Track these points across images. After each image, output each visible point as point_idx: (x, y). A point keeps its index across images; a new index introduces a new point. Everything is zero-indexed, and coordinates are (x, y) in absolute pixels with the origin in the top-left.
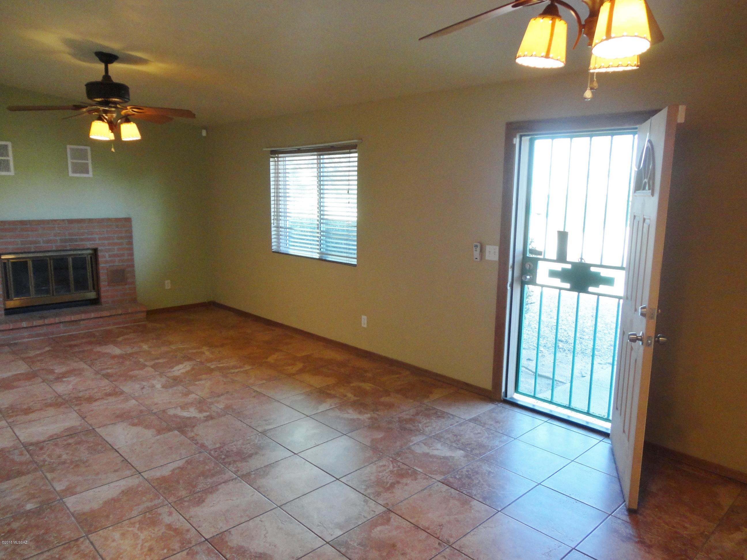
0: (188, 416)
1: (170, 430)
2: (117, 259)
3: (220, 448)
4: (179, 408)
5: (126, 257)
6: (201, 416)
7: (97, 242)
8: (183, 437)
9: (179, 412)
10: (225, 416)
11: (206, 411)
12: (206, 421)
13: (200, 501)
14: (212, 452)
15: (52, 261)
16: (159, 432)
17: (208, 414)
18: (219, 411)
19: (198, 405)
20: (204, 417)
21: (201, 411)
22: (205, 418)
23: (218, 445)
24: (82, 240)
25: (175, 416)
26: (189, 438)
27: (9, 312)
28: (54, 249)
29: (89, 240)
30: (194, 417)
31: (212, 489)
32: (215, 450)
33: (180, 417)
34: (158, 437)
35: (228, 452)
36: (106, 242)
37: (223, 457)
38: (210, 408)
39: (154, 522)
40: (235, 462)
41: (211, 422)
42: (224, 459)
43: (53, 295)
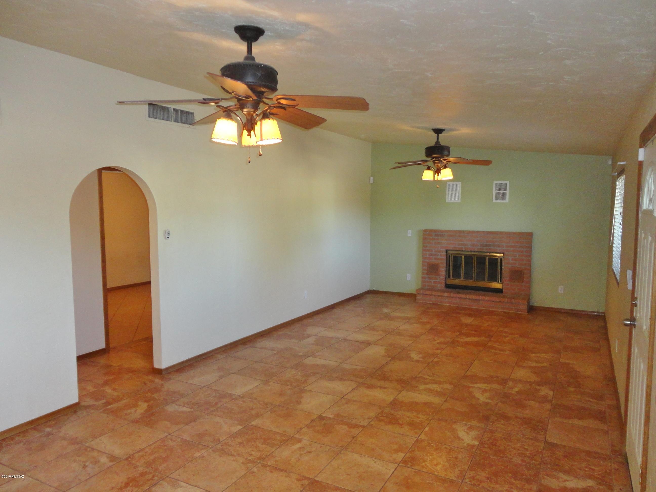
2: (517, 262)
5: (525, 262)
7: (505, 248)
15: (476, 258)
24: (494, 246)
27: (448, 286)
28: (476, 250)
29: (499, 246)
36: (512, 249)
43: (474, 281)
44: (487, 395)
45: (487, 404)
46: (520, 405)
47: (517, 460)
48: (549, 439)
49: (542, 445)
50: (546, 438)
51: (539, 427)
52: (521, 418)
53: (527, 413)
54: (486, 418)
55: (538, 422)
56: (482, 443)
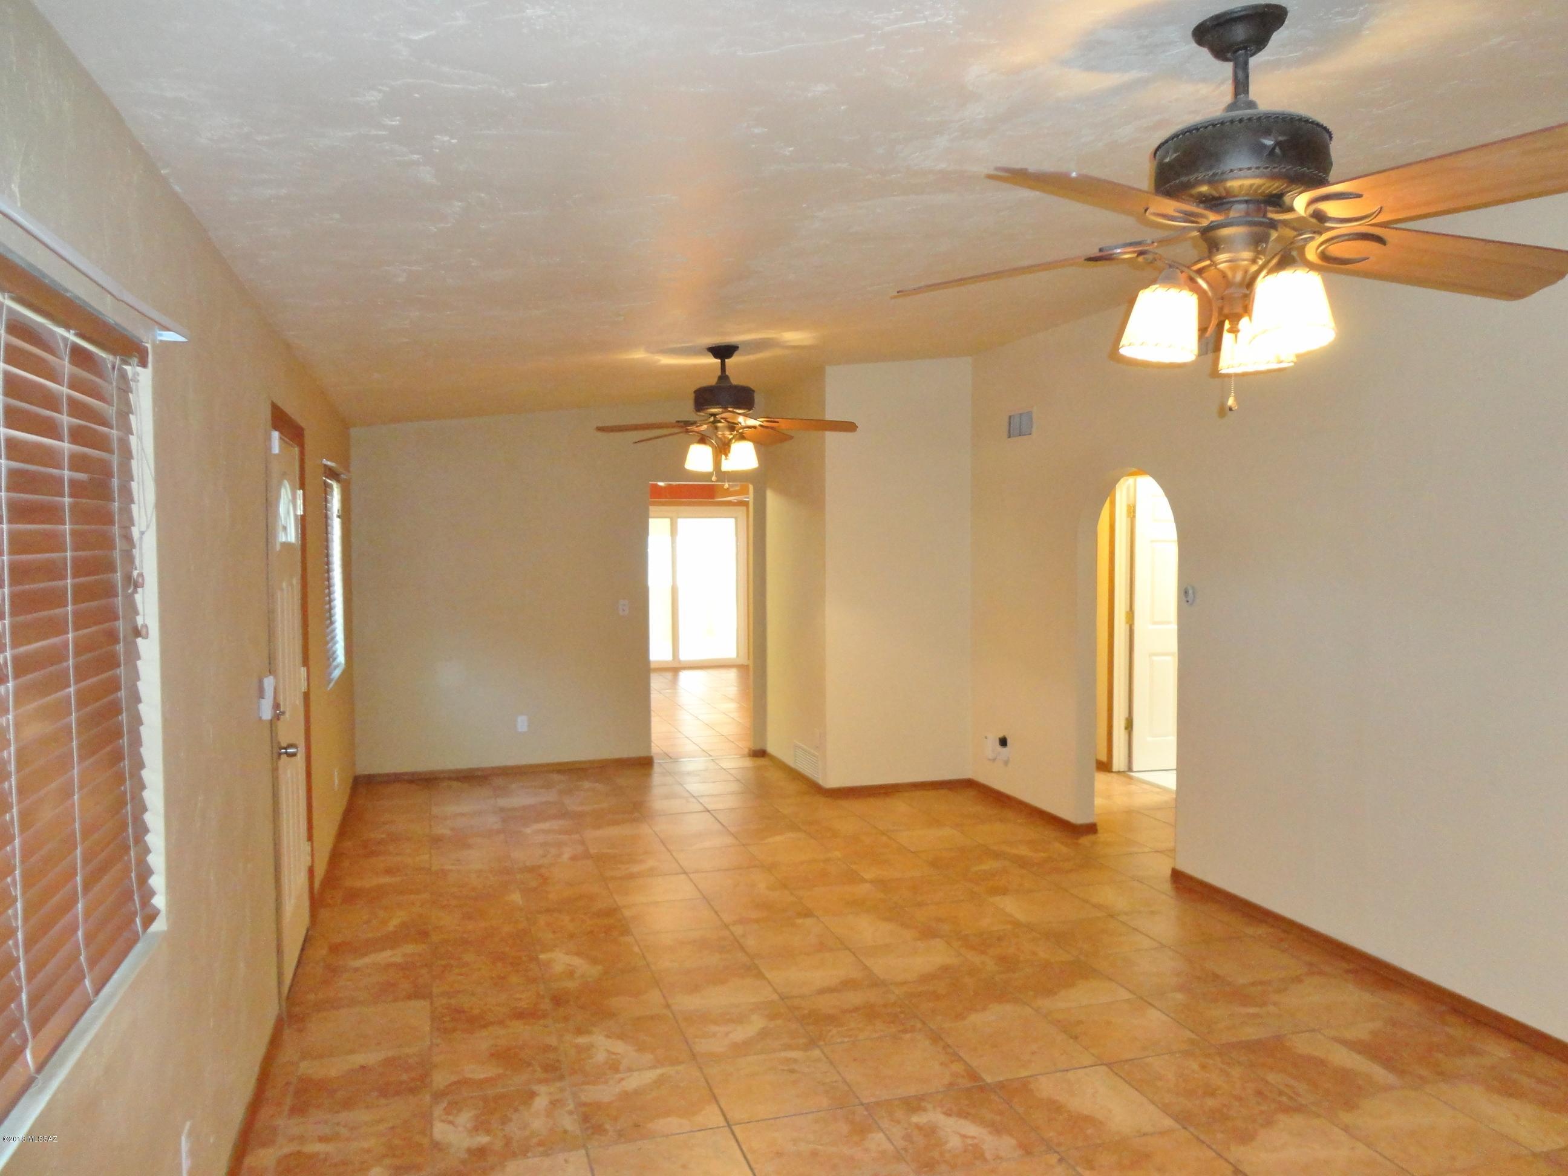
0: (962, 1122)
1: (1001, 1085)
3: (905, 1031)
4: (988, 1155)
6: (932, 1116)
8: (974, 1063)
9: (990, 1142)
10: (877, 1104)
11: (919, 1127)
12: (921, 1098)
13: (945, 969)
14: (919, 1025)
16: (1023, 1087)
17: (915, 1119)
18: (885, 1123)
19: (936, 1154)
20: (925, 1110)
21: (930, 1131)
22: (923, 1104)
23: (908, 1036)
25: (997, 1130)
26: (960, 1059)
30: (948, 1114)
31: (925, 978)
32: (912, 1029)
33: (982, 1122)
34: (1024, 1073)
35: (893, 1022)
37: (902, 1016)
38: (908, 1138)
39: (1002, 959)
40: (885, 1006)
41: (912, 1090)
42: (902, 1012)
44: (600, 1057)
45: (579, 1031)
46: (507, 1057)
47: (469, 957)
48: (426, 1003)
49: (435, 990)
50: (431, 1003)
51: (447, 1019)
52: (492, 1024)
53: (483, 1041)
54: (558, 1000)
55: (454, 1030)
56: (534, 959)
